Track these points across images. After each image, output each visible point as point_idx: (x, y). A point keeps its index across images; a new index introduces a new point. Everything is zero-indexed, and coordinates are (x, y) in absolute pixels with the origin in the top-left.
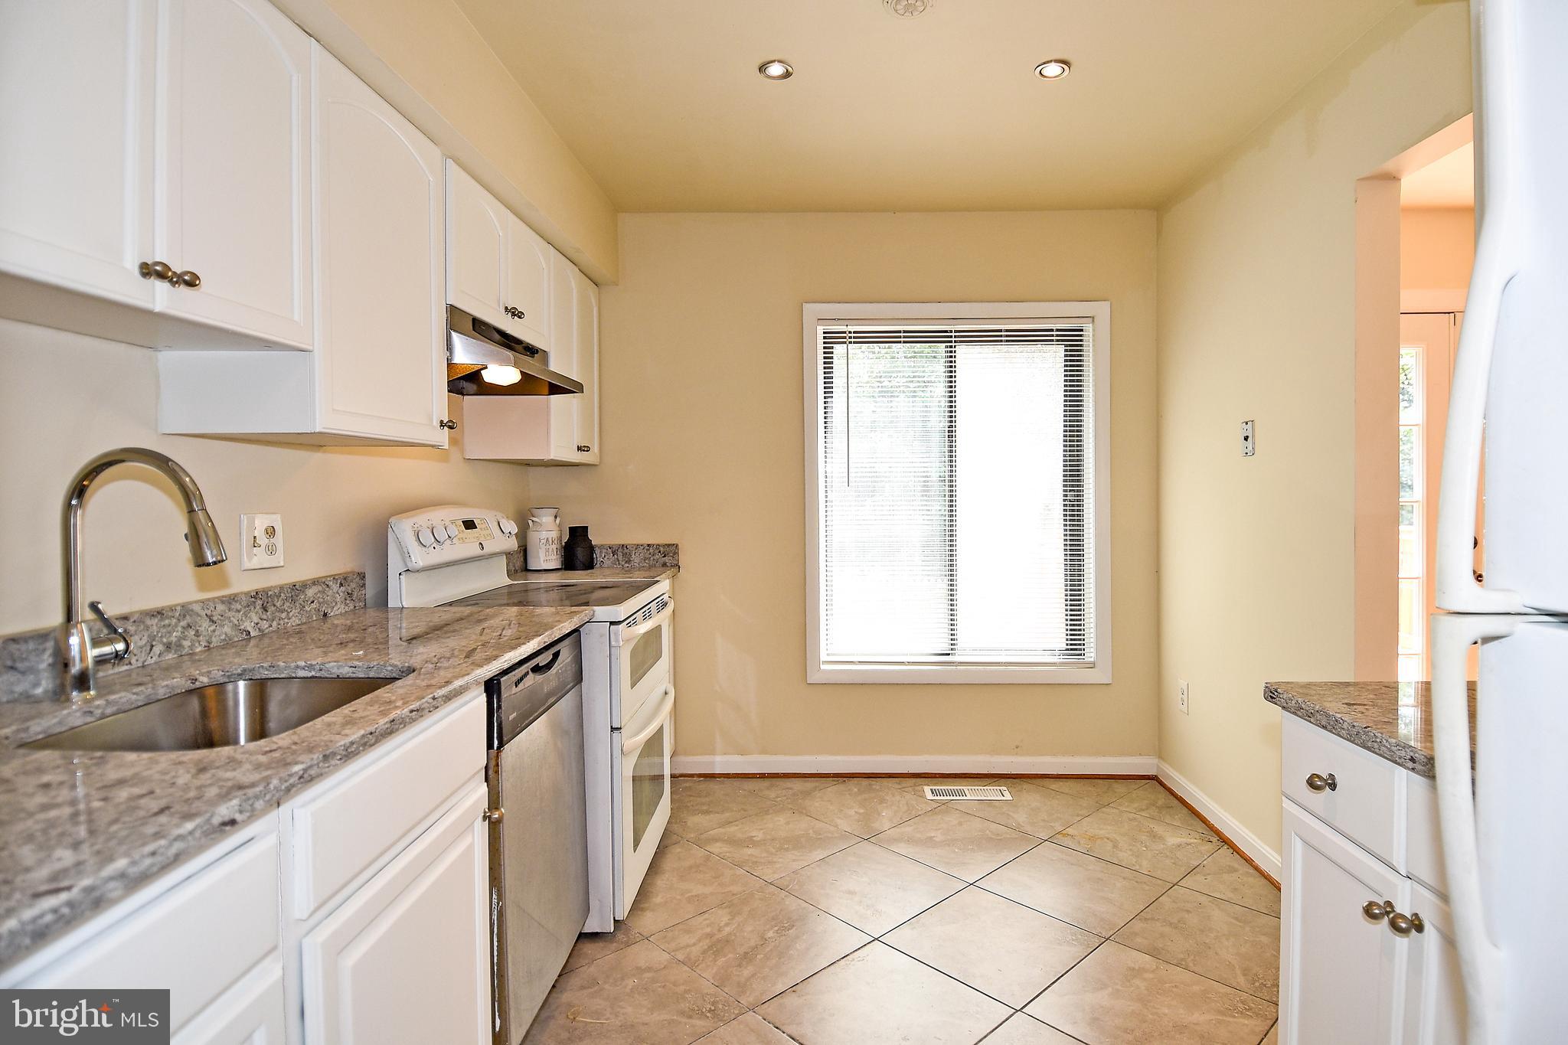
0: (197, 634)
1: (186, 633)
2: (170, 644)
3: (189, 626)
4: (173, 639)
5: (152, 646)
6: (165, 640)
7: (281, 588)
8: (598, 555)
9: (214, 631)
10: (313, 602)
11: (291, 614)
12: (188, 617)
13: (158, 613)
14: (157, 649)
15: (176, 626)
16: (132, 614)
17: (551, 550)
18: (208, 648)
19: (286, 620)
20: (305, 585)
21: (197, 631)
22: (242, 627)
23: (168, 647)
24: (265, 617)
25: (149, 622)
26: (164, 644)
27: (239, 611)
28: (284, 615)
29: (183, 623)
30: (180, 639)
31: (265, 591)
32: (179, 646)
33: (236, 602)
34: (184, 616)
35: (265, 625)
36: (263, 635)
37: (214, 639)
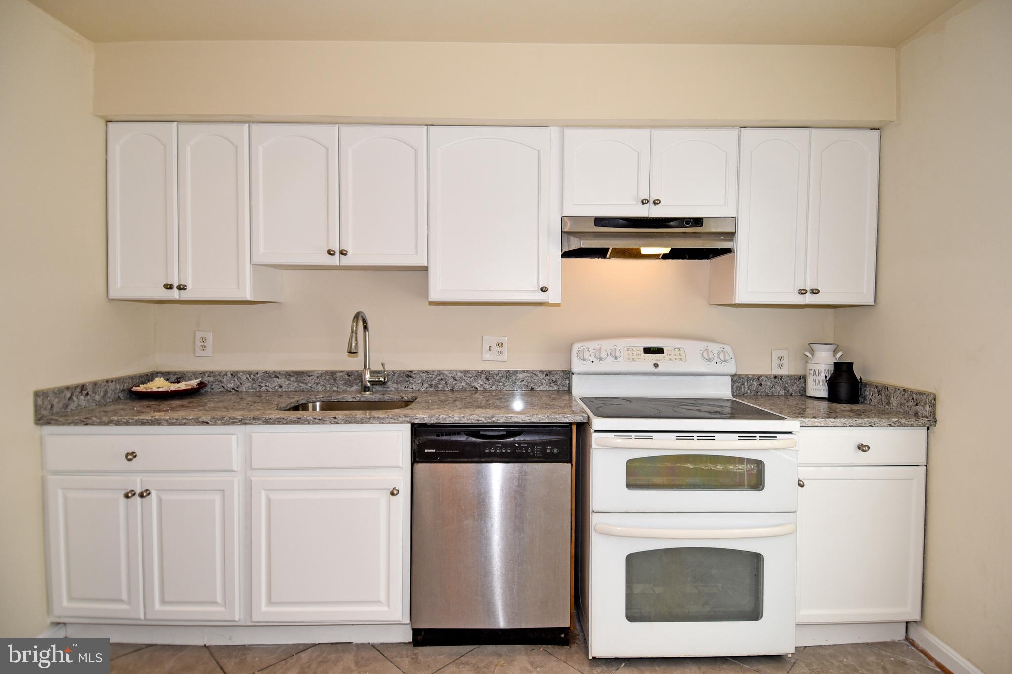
0: (446, 383)
1: (440, 382)
2: (432, 384)
3: (442, 379)
4: (434, 383)
5: (423, 384)
6: (429, 383)
7: (499, 371)
8: (868, 393)
9: (456, 384)
10: (523, 381)
11: (506, 384)
12: (441, 375)
13: (426, 372)
14: (426, 385)
15: (435, 378)
16: (414, 371)
17: (817, 381)
18: (452, 390)
19: (502, 387)
20: (516, 372)
21: (446, 382)
22: (473, 385)
23: (431, 386)
24: (488, 383)
25: (421, 374)
26: (429, 384)
27: (471, 378)
28: (501, 384)
29: (439, 378)
30: (437, 384)
31: (488, 372)
32: (436, 386)
33: (469, 373)
34: (440, 375)
35: (487, 387)
36: (485, 390)
37: (455, 387)
